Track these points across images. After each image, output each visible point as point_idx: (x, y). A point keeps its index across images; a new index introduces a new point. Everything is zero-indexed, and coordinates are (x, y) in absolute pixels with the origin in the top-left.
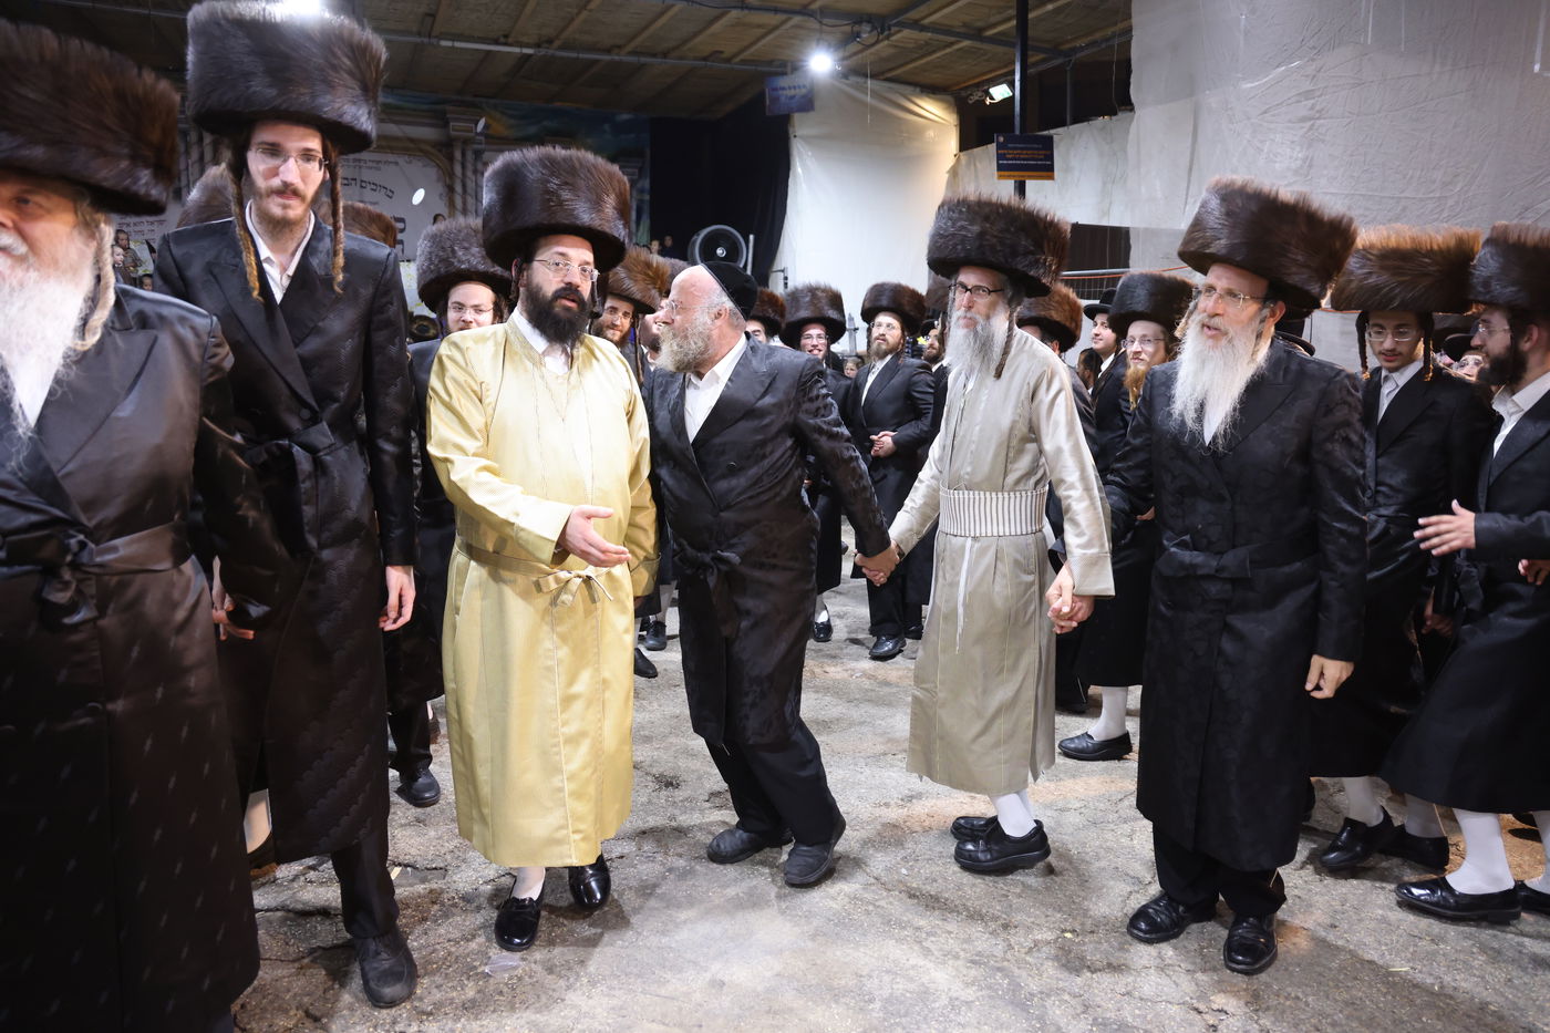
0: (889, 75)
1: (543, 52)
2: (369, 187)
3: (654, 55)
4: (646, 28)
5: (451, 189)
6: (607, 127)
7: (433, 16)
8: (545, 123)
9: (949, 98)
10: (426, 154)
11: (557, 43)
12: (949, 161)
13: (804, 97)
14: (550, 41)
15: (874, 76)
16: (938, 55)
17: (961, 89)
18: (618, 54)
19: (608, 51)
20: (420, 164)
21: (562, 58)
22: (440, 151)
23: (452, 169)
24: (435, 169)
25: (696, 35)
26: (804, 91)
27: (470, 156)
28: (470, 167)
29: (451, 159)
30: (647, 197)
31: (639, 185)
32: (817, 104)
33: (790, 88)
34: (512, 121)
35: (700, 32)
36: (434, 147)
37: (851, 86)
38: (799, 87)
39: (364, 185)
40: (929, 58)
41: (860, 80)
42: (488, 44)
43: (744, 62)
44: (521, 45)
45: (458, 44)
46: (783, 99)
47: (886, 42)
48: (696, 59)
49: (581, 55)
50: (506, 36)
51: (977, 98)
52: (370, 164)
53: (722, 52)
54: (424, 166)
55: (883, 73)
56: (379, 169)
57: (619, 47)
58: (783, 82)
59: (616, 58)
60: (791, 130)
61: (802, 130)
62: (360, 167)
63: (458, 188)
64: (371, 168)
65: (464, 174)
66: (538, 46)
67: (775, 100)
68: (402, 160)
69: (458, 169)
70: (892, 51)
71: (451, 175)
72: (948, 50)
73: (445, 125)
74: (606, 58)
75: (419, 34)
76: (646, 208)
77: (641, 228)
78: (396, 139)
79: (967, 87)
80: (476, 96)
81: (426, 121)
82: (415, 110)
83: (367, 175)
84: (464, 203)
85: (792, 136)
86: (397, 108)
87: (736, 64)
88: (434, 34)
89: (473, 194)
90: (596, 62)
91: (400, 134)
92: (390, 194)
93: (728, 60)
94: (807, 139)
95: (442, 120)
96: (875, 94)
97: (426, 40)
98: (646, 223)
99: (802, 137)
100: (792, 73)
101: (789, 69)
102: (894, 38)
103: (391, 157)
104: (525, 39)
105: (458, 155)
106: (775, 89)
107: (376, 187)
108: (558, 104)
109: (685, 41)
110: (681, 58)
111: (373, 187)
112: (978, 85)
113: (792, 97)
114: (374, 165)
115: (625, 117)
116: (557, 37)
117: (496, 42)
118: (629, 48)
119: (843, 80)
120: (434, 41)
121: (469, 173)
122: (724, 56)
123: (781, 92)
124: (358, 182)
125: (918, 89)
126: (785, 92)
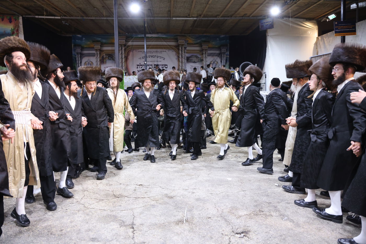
0: (296, 16)
1: (199, 18)
2: (159, 58)
3: (228, 17)
4: (225, 9)
5: (179, 57)
6: (218, 39)
7: (170, 11)
8: (202, 39)
9: (315, 21)
10: (173, 48)
11: (202, 16)
12: (314, 40)
13: (271, 24)
14: (200, 15)
15: (292, 17)
16: (312, 7)
17: (319, 18)
18: (218, 17)
19: (216, 17)
20: (171, 51)
21: (205, 20)
22: (176, 48)
23: (179, 52)
24: (175, 52)
25: (239, 9)
26: (270, 23)
27: (183, 48)
28: (183, 51)
29: (179, 49)
30: (228, 56)
31: (226, 53)
32: (274, 26)
33: (266, 22)
34: (194, 39)
35: (240, 8)
36: (175, 47)
37: (285, 20)
38: (269, 22)
39: (158, 57)
40: (309, 8)
41: (287, 19)
42: (185, 18)
43: (253, 16)
44: (193, 17)
45: (177, 19)
46: (264, 26)
47: (295, 5)
48: (240, 17)
49: (209, 19)
50: (189, 15)
51: (324, 20)
52: (159, 52)
53: (247, 14)
54: (172, 52)
55: (294, 16)
56: (161, 53)
57: (218, 15)
58: (264, 21)
59: (218, 18)
60: (267, 34)
61: (270, 33)
62: (157, 53)
63: (180, 57)
64: (159, 53)
65: (182, 53)
66: (197, 17)
67: (262, 26)
68: (167, 51)
69: (180, 52)
70: (297, 8)
71: (179, 53)
72: (315, 5)
73: (177, 41)
74: (216, 18)
75: (168, 17)
76: (228, 59)
77: (227, 64)
78: (166, 45)
79: (321, 17)
80: (185, 34)
81: (173, 41)
82: (170, 38)
83: (159, 55)
84: (182, 60)
85: (267, 36)
86: (166, 38)
87: (251, 17)
88: (171, 17)
89: (184, 58)
90: (214, 20)
91: (166, 44)
92: (164, 59)
93: (249, 16)
94: (272, 36)
95: (177, 40)
96: (292, 22)
97: (169, 18)
98: (228, 63)
99: (270, 36)
100: (267, 18)
101: (266, 17)
102: (297, 3)
103: (164, 50)
104: (193, 16)
105: (180, 48)
106: (263, 23)
107: (161, 57)
108: (205, 34)
109: (236, 12)
110: (236, 17)
111: (160, 57)
112: (324, 16)
113: (267, 25)
114: (160, 52)
115: (223, 36)
116: (202, 14)
117: (187, 17)
118: (221, 15)
119: (282, 19)
120: (171, 18)
121: (183, 53)
122: (248, 15)
123: (264, 24)
124: (157, 56)
125: (305, 20)
126: (265, 24)
